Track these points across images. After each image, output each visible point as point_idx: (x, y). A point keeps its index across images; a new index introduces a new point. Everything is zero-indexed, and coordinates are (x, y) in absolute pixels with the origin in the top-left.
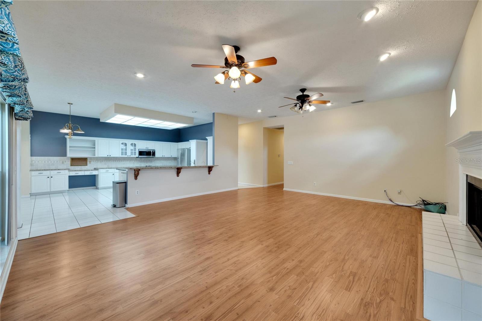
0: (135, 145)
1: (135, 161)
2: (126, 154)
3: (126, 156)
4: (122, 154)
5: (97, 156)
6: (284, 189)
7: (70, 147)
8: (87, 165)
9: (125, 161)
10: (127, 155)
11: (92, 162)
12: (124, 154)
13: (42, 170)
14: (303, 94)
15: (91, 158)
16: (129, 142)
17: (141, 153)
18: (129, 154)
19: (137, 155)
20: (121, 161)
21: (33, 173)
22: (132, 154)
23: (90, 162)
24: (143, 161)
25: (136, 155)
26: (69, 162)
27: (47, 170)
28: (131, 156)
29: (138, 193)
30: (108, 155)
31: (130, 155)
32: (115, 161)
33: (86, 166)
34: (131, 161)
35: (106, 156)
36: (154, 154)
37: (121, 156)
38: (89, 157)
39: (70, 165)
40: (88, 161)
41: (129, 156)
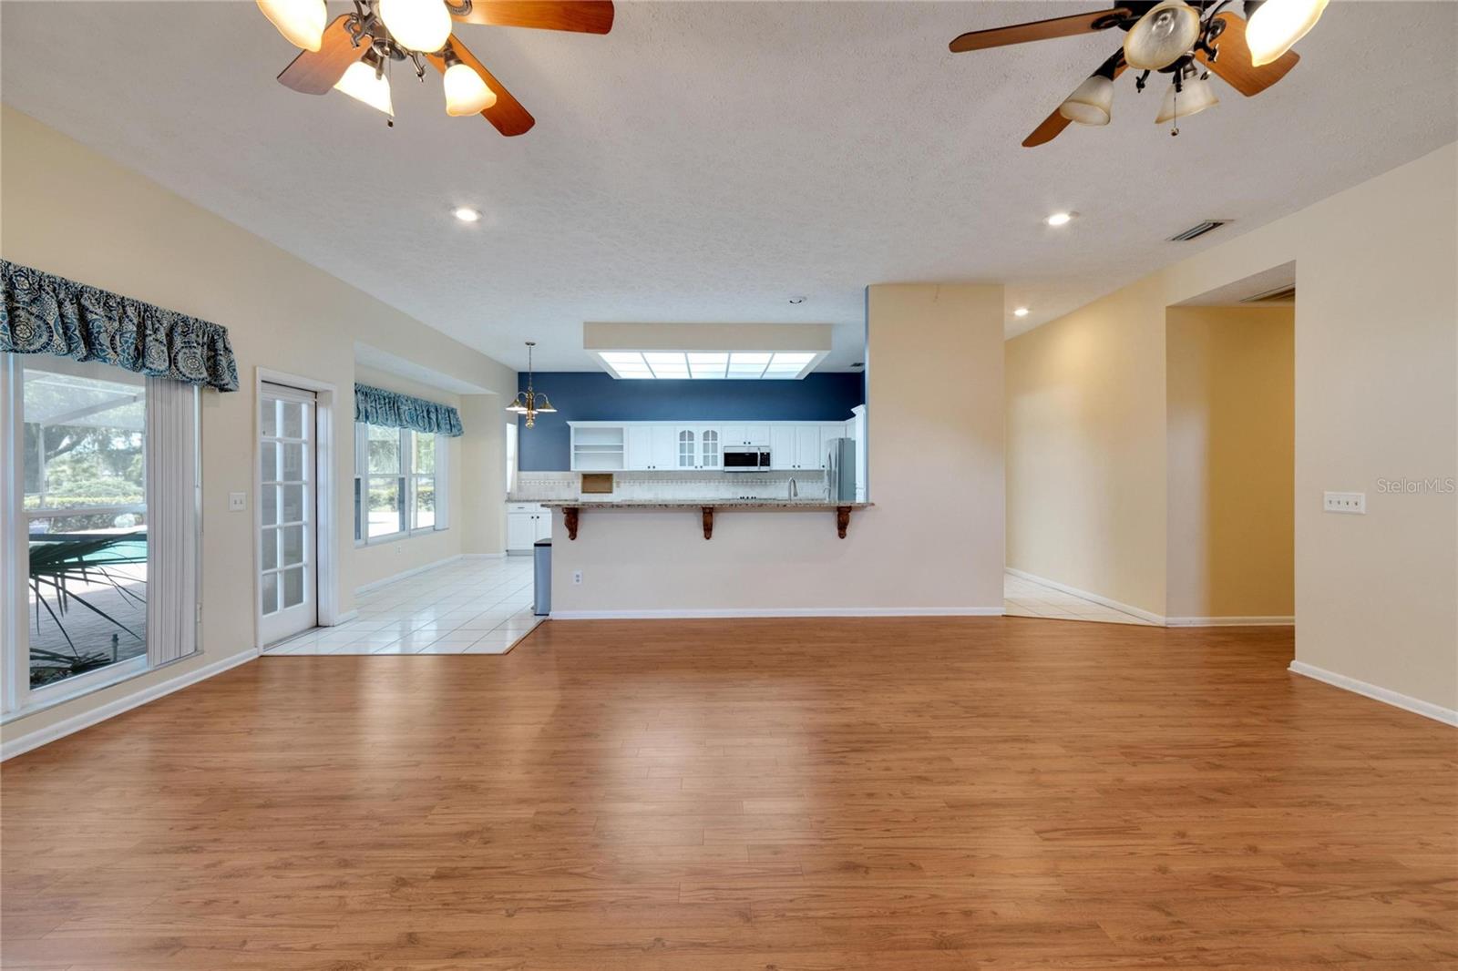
0: (715, 434)
1: (719, 482)
2: (691, 464)
3: (692, 468)
4: (682, 464)
5: (626, 470)
6: (1297, 666)
7: (576, 446)
8: (611, 492)
9: (695, 483)
10: (695, 465)
11: (622, 485)
12: (687, 463)
13: (524, 501)
15: (620, 473)
16: (698, 428)
17: (731, 459)
18: (699, 461)
19: (720, 466)
20: (686, 482)
21: (513, 507)
22: (706, 463)
23: (618, 483)
24: (743, 482)
25: (716, 465)
26: (578, 484)
27: (531, 501)
28: (705, 468)
29: (578, 581)
30: (649, 465)
31: (702, 464)
32: (672, 482)
33: (610, 494)
34: (710, 482)
35: (645, 468)
36: (766, 459)
37: (679, 468)
38: (615, 472)
39: (580, 492)
40: (614, 480)
41: (699, 469)
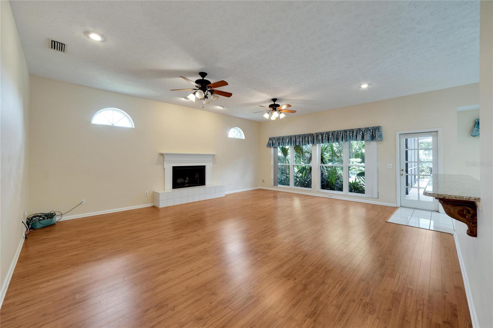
14: (203, 78)
